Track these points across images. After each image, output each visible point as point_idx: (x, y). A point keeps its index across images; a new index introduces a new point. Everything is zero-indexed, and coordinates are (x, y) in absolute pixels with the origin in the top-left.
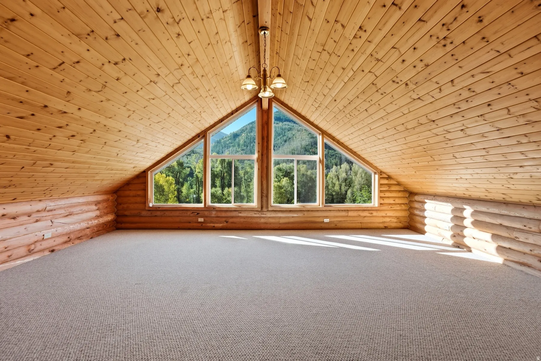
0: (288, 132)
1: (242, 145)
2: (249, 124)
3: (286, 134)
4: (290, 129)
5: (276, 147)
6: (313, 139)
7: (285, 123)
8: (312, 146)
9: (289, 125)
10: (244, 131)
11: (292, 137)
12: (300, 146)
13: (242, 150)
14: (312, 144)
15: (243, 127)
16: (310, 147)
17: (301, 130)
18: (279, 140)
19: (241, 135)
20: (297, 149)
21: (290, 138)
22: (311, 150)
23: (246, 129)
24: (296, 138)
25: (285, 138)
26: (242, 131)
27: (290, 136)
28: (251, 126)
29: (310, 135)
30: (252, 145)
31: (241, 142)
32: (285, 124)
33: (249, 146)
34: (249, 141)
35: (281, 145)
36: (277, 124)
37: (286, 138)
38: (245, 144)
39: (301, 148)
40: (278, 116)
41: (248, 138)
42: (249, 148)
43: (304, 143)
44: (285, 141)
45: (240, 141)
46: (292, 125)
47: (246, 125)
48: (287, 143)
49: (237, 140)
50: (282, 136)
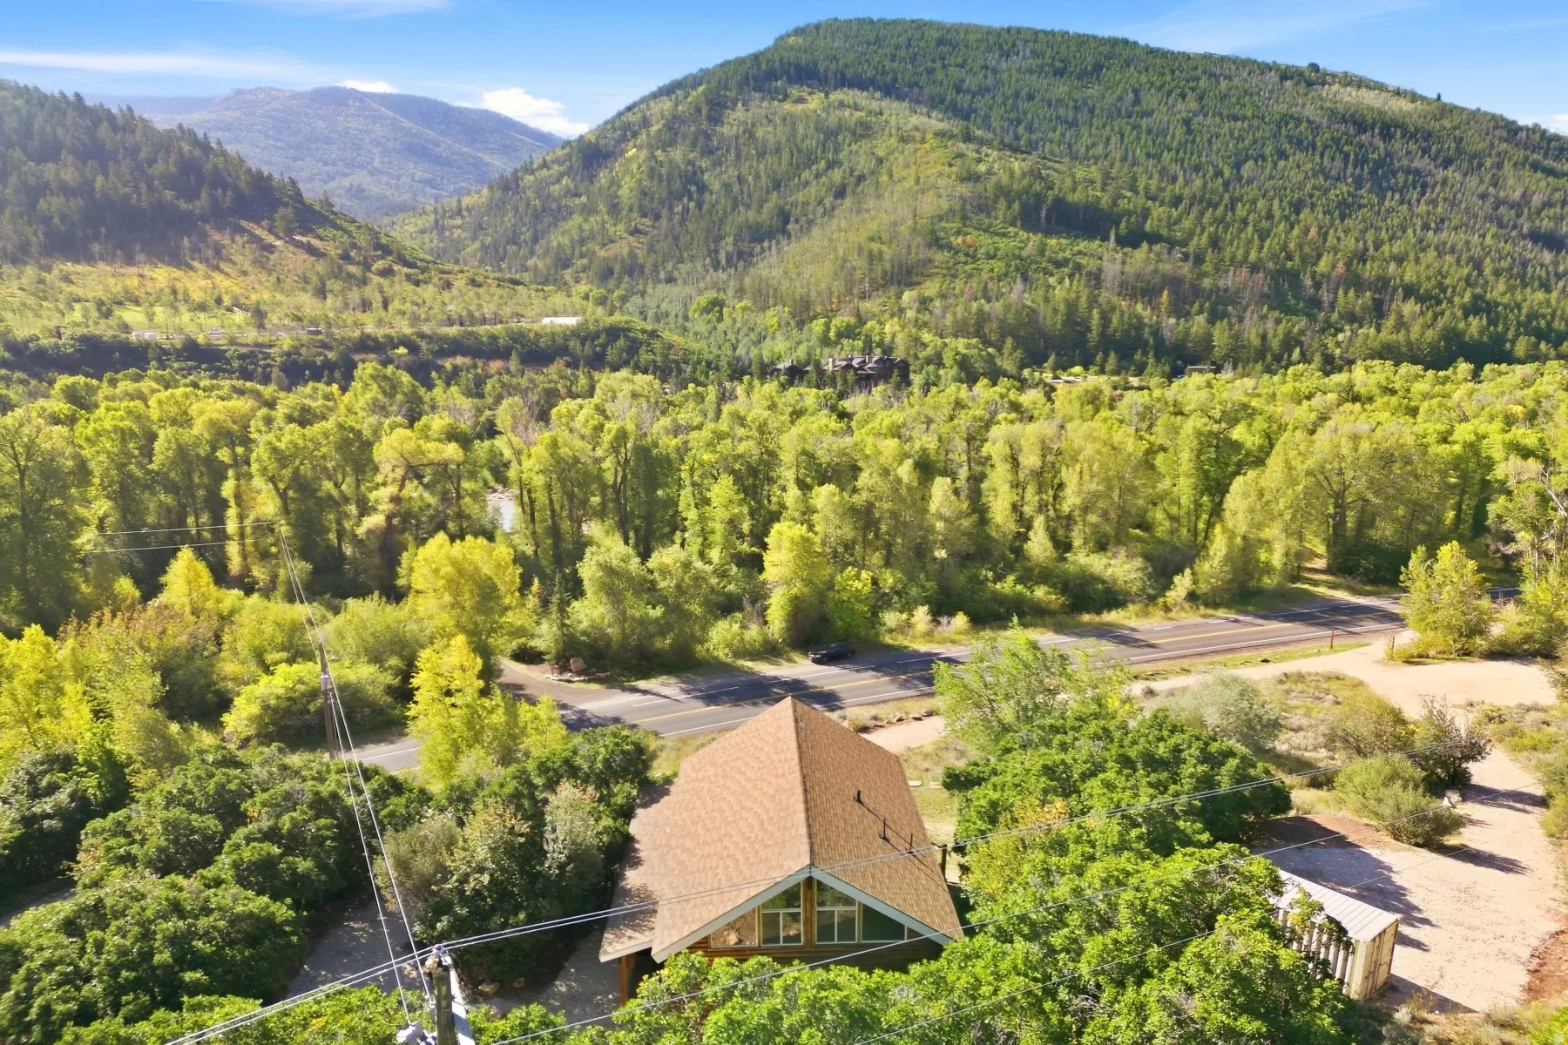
0: (854, 147)
1: (631, 210)
2: (655, 96)
3: (842, 156)
4: (864, 131)
5: (797, 221)
6: (970, 185)
7: (836, 96)
8: (964, 218)
9: (856, 108)
10: (635, 135)
11: (873, 173)
12: (910, 223)
13: (631, 234)
14: (968, 207)
15: (629, 109)
16: (956, 225)
17: (918, 135)
18: (807, 183)
19: (623, 152)
20: (894, 236)
21: (861, 178)
22: (960, 240)
23: (646, 123)
24: (891, 176)
25: (837, 175)
26: (624, 128)
27: (863, 164)
28: (666, 105)
29: (959, 162)
30: (679, 209)
31: (624, 192)
32: (842, 105)
33: (665, 212)
34: (664, 193)
35: (821, 209)
36: (801, 100)
37: (844, 178)
38: (646, 202)
39: (914, 230)
40: (804, 59)
41: (660, 176)
42: (664, 222)
43: (929, 205)
44: (840, 193)
45: (619, 187)
46: (875, 105)
47: (643, 100)
48: (848, 202)
49: (603, 178)
50: (823, 164)
